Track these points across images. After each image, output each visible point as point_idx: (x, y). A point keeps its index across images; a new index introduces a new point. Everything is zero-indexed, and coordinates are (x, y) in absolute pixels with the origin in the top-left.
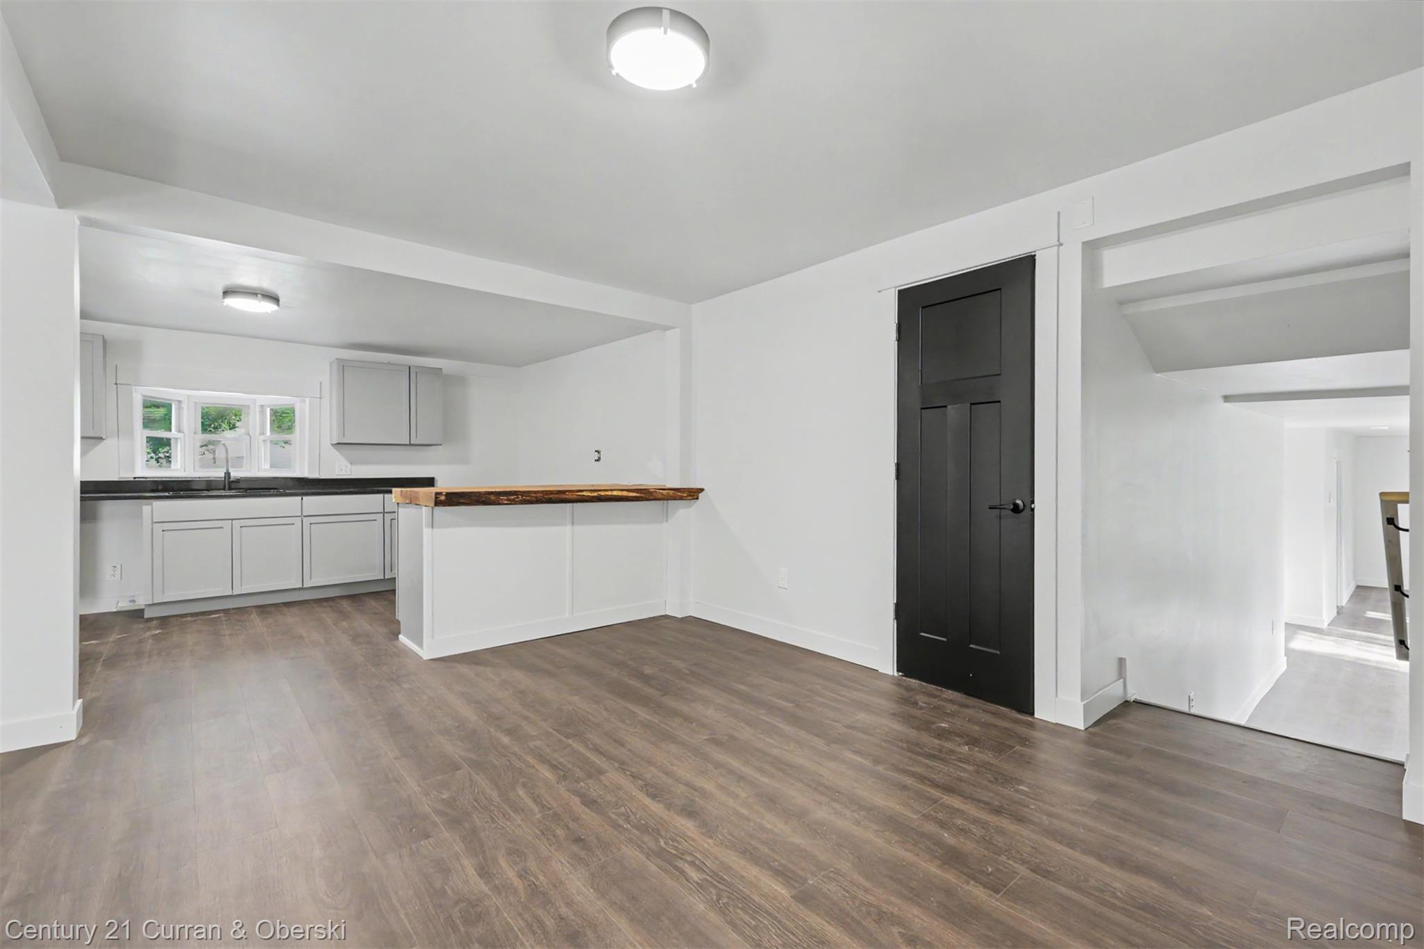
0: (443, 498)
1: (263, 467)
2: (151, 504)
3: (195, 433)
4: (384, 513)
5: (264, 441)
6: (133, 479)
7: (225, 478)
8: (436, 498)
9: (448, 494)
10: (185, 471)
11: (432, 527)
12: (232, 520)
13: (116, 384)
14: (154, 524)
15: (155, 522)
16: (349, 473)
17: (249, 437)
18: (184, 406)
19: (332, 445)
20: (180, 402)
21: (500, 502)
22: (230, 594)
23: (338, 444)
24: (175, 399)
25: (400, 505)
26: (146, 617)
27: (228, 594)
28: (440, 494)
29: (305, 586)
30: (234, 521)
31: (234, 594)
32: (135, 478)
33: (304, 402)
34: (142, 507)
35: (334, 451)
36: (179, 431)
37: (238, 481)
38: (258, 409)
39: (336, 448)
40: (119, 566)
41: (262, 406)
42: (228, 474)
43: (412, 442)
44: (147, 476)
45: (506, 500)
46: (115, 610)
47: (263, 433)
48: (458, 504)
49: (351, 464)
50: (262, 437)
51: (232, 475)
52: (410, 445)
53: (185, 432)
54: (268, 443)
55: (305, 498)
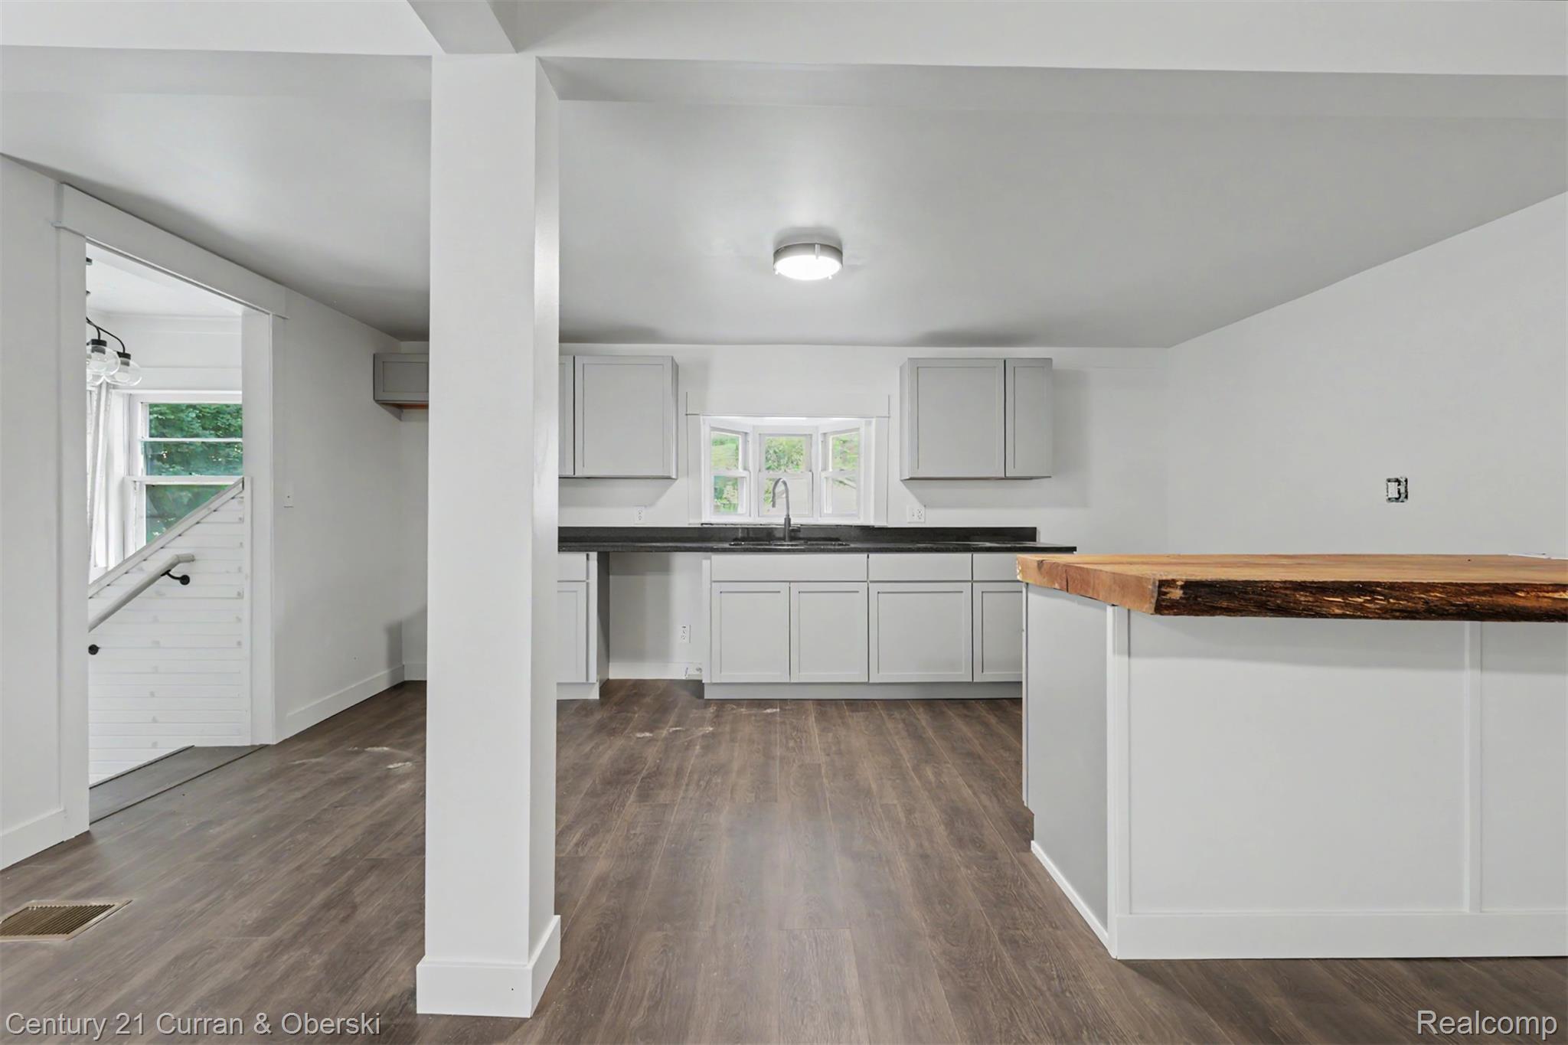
0: (1177, 594)
1: (825, 511)
2: (710, 559)
3: (760, 471)
4: (972, 581)
5: (826, 478)
6: (700, 526)
7: (785, 525)
8: (1161, 593)
9: (1188, 586)
10: (750, 515)
11: (1129, 655)
12: (790, 582)
13: (687, 415)
14: (713, 584)
15: (715, 582)
16: (923, 520)
17: (810, 474)
18: (750, 439)
19: (902, 480)
20: (746, 433)
21: (1324, 610)
22: (788, 681)
23: (911, 479)
24: (741, 430)
25: (1030, 586)
26: (706, 697)
27: (785, 681)
28: (1171, 583)
29: (871, 681)
30: (792, 584)
31: (792, 681)
32: (702, 524)
33: (870, 422)
34: (701, 562)
35: (902, 487)
36: (745, 469)
37: (798, 530)
38: (820, 439)
39: (908, 488)
40: (688, 627)
41: (825, 434)
42: (788, 520)
43: (1007, 475)
44: (712, 522)
45: (1338, 605)
46: (684, 678)
47: (825, 469)
48: (1212, 610)
49: (925, 506)
50: (824, 474)
51: (792, 523)
52: (1006, 478)
53: (751, 469)
54: (830, 481)
55: (871, 555)
